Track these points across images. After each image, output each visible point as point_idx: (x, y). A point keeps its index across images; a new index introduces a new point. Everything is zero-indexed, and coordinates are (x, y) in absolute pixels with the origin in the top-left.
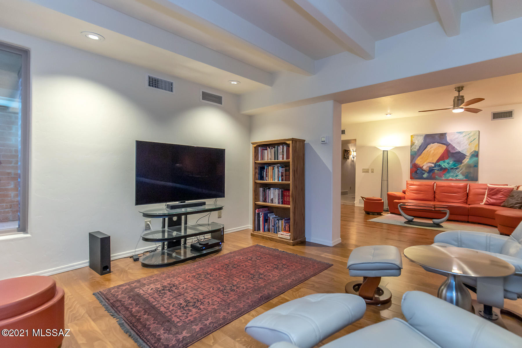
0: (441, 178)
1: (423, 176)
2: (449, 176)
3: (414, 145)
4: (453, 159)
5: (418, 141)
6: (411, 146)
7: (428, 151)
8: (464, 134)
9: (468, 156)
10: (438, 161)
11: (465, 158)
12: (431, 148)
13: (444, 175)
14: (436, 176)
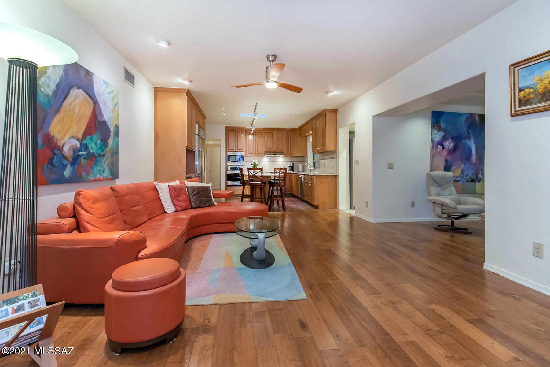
0: (89, 177)
1: (65, 173)
2: (97, 170)
4: (100, 135)
8: (109, 89)
9: (112, 134)
10: (85, 135)
11: (110, 136)
12: (75, 99)
13: (92, 170)
14: (83, 171)
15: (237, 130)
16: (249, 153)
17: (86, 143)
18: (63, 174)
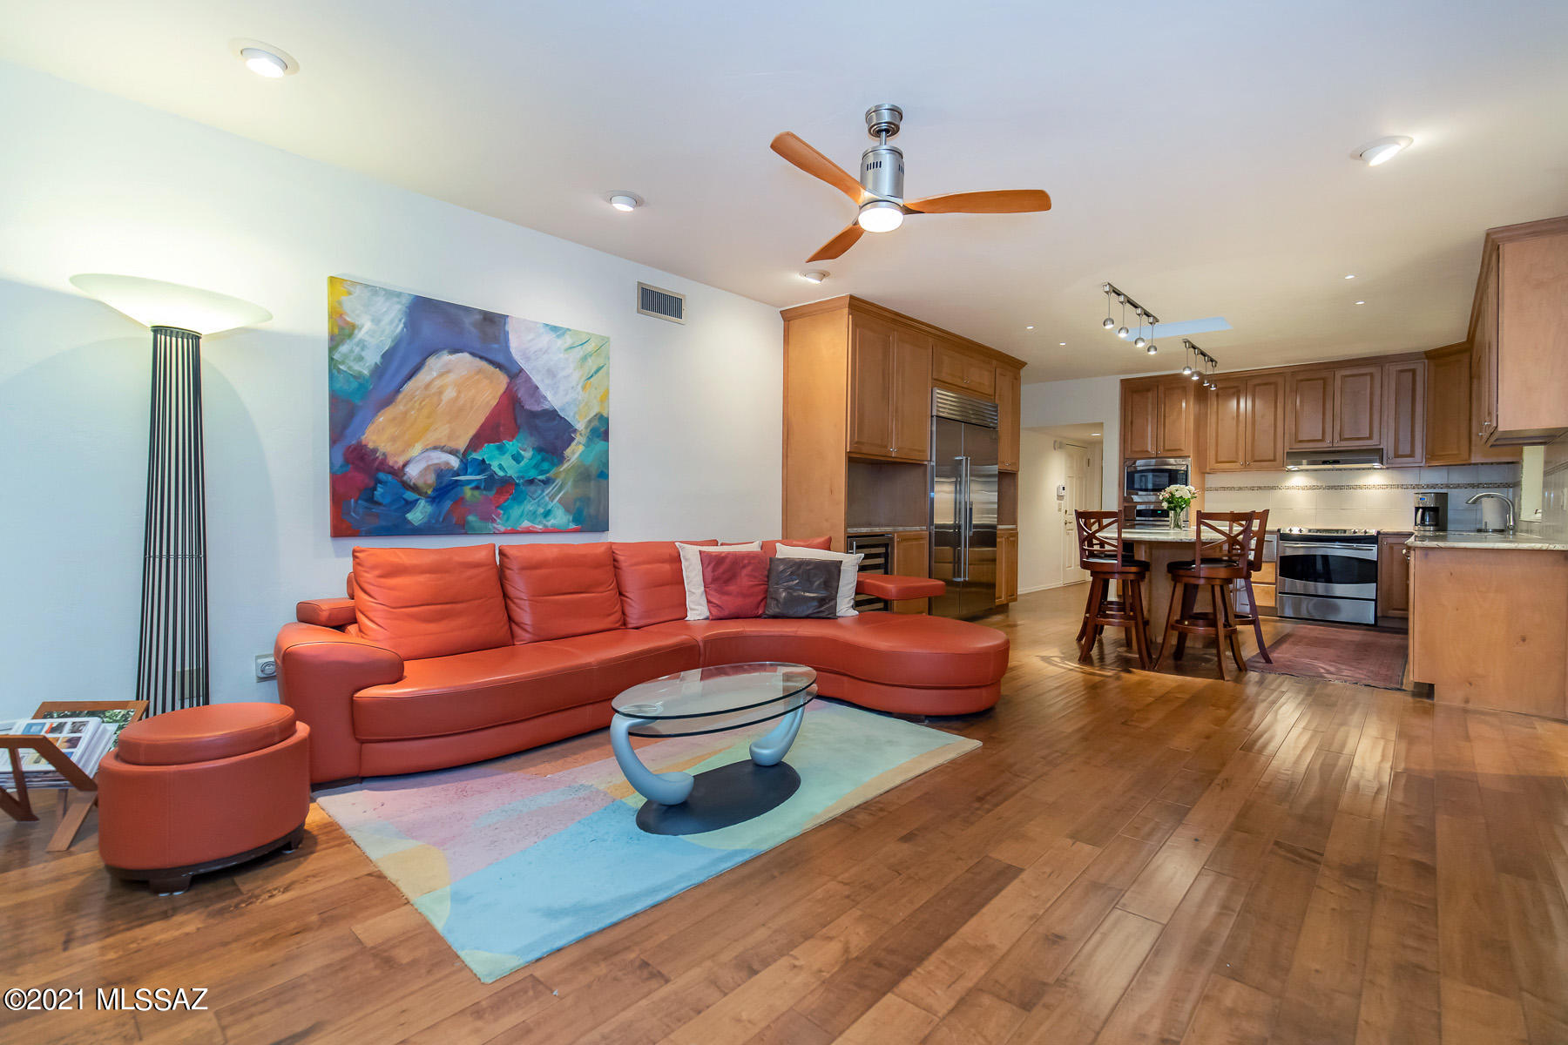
0: (490, 525)
1: (410, 516)
2: (520, 512)
3: (350, 335)
4: (533, 439)
5: (376, 321)
7: (427, 386)
8: (568, 340)
9: (581, 434)
10: (477, 442)
11: (573, 439)
12: (441, 375)
13: (502, 512)
14: (470, 513)
15: (1161, 388)
16: (1217, 462)
17: (481, 458)
18: (406, 519)
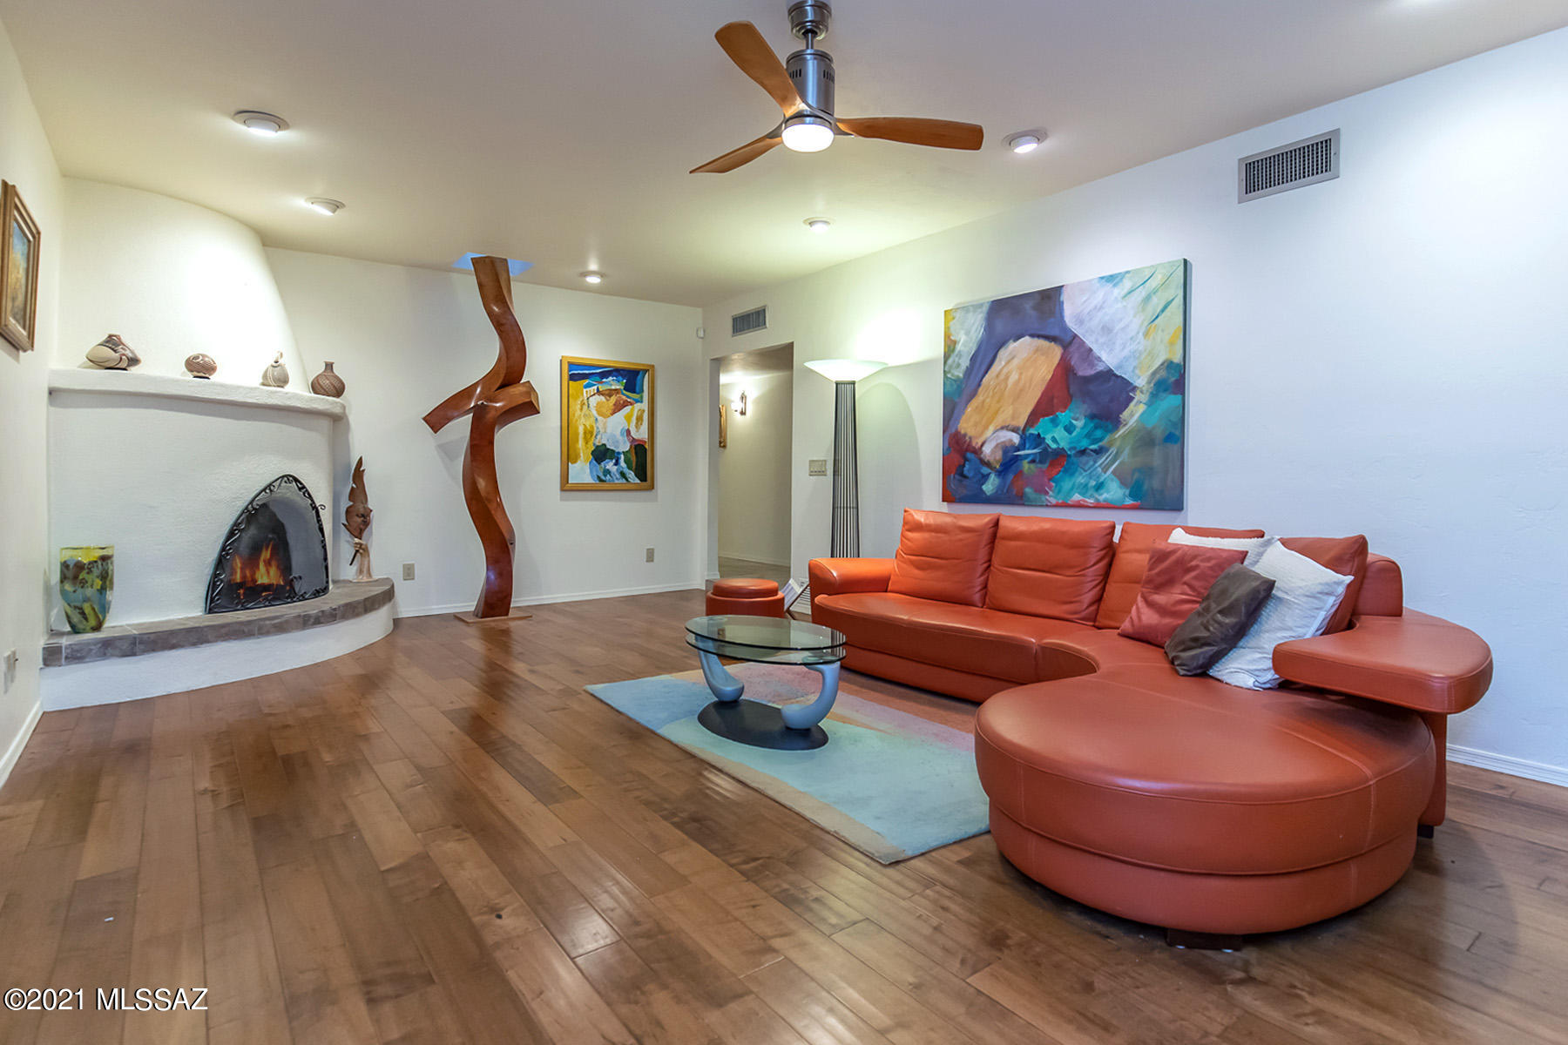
0: (1043, 498)
1: (984, 487)
2: (1072, 485)
3: (953, 350)
4: (1085, 406)
5: (967, 333)
6: (946, 357)
7: (998, 376)
8: (1127, 284)
9: (1142, 392)
10: (1033, 418)
11: (1132, 399)
12: (1008, 363)
13: (1054, 484)
14: (1027, 486)
17: (1036, 433)
18: (982, 490)
